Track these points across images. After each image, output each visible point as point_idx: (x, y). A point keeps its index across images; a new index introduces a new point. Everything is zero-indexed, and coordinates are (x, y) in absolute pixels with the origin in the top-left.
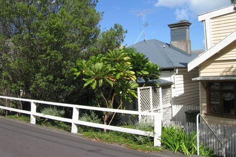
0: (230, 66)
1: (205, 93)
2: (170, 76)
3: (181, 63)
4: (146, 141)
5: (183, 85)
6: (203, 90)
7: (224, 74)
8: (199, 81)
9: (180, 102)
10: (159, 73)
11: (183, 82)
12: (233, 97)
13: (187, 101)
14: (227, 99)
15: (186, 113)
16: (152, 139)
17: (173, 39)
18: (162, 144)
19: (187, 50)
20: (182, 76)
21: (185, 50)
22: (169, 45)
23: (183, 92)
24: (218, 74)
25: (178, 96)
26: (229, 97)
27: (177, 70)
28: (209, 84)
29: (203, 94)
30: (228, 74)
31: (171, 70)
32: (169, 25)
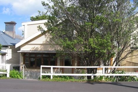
0: (34, 47)
1: (23, 58)
2: (6, 49)
3: (11, 43)
4: (4, 76)
5: (11, 54)
6: (22, 56)
7: (32, 50)
8: (20, 52)
9: (10, 62)
10: (1, 48)
11: (11, 53)
12: (34, 60)
13: (13, 62)
14: (32, 61)
15: (13, 67)
16: (6, 75)
17: (6, 30)
18: (10, 76)
19: (13, 37)
20: (11, 50)
21: (12, 37)
22: (4, 33)
23: (11, 57)
24: (29, 50)
25: (9, 59)
26: (32, 60)
27: (9, 47)
28: (24, 54)
29: (21, 58)
30: (33, 50)
31: (6, 47)
32: (5, 23)
